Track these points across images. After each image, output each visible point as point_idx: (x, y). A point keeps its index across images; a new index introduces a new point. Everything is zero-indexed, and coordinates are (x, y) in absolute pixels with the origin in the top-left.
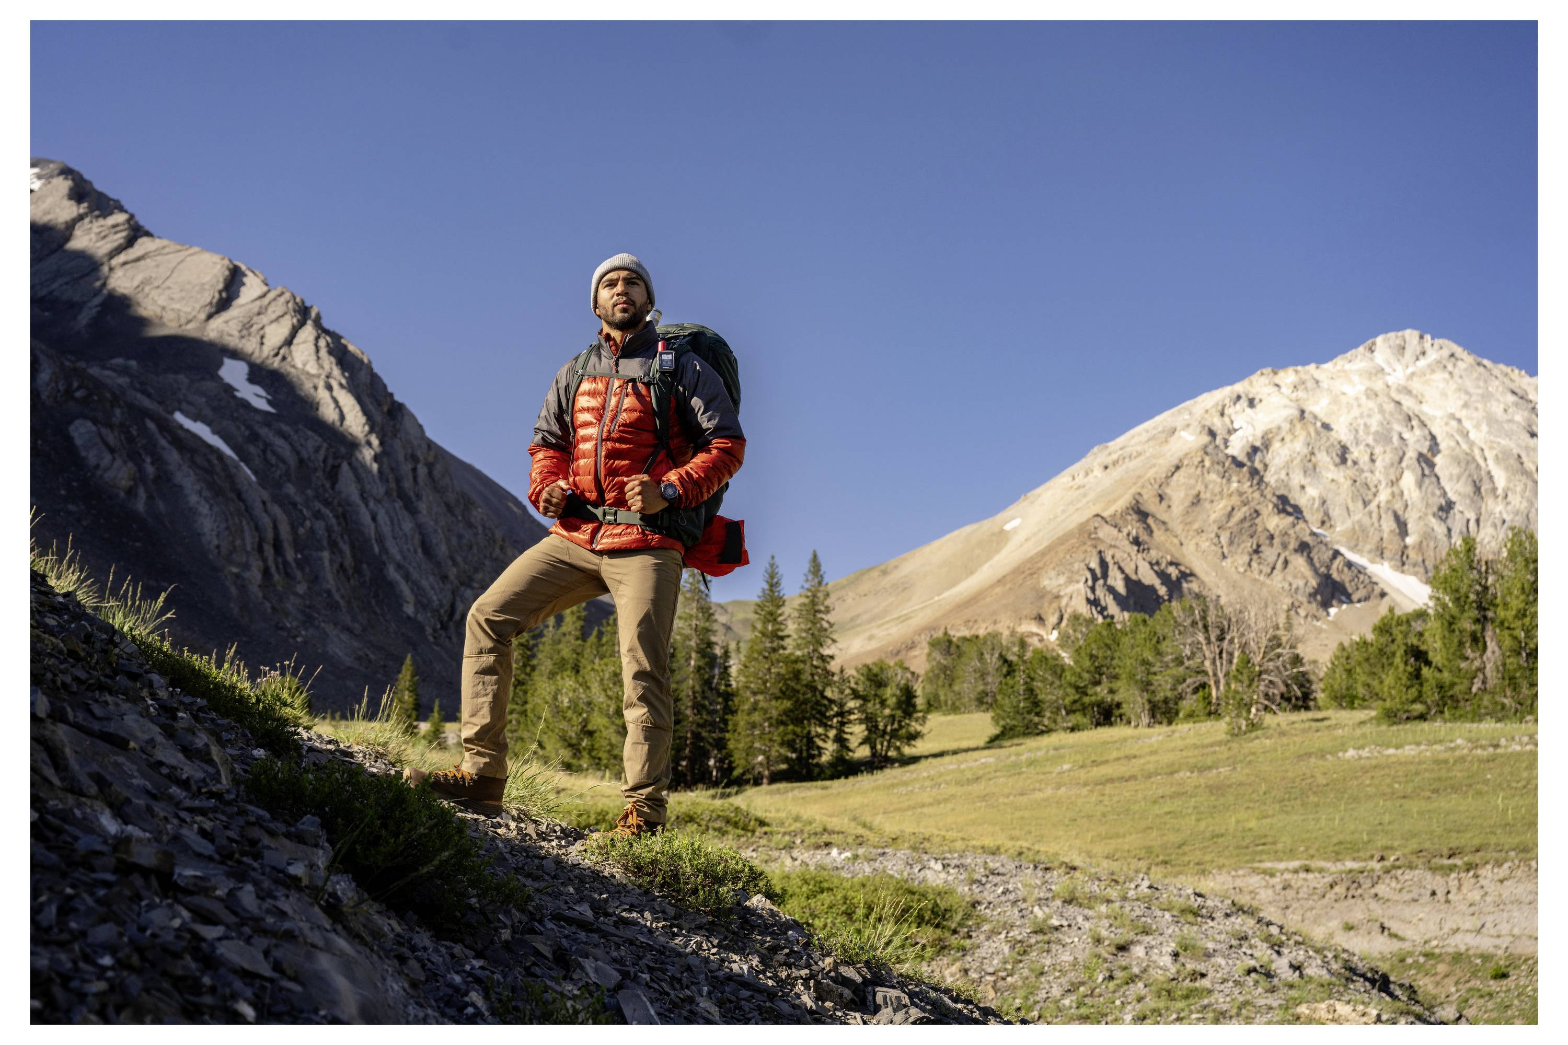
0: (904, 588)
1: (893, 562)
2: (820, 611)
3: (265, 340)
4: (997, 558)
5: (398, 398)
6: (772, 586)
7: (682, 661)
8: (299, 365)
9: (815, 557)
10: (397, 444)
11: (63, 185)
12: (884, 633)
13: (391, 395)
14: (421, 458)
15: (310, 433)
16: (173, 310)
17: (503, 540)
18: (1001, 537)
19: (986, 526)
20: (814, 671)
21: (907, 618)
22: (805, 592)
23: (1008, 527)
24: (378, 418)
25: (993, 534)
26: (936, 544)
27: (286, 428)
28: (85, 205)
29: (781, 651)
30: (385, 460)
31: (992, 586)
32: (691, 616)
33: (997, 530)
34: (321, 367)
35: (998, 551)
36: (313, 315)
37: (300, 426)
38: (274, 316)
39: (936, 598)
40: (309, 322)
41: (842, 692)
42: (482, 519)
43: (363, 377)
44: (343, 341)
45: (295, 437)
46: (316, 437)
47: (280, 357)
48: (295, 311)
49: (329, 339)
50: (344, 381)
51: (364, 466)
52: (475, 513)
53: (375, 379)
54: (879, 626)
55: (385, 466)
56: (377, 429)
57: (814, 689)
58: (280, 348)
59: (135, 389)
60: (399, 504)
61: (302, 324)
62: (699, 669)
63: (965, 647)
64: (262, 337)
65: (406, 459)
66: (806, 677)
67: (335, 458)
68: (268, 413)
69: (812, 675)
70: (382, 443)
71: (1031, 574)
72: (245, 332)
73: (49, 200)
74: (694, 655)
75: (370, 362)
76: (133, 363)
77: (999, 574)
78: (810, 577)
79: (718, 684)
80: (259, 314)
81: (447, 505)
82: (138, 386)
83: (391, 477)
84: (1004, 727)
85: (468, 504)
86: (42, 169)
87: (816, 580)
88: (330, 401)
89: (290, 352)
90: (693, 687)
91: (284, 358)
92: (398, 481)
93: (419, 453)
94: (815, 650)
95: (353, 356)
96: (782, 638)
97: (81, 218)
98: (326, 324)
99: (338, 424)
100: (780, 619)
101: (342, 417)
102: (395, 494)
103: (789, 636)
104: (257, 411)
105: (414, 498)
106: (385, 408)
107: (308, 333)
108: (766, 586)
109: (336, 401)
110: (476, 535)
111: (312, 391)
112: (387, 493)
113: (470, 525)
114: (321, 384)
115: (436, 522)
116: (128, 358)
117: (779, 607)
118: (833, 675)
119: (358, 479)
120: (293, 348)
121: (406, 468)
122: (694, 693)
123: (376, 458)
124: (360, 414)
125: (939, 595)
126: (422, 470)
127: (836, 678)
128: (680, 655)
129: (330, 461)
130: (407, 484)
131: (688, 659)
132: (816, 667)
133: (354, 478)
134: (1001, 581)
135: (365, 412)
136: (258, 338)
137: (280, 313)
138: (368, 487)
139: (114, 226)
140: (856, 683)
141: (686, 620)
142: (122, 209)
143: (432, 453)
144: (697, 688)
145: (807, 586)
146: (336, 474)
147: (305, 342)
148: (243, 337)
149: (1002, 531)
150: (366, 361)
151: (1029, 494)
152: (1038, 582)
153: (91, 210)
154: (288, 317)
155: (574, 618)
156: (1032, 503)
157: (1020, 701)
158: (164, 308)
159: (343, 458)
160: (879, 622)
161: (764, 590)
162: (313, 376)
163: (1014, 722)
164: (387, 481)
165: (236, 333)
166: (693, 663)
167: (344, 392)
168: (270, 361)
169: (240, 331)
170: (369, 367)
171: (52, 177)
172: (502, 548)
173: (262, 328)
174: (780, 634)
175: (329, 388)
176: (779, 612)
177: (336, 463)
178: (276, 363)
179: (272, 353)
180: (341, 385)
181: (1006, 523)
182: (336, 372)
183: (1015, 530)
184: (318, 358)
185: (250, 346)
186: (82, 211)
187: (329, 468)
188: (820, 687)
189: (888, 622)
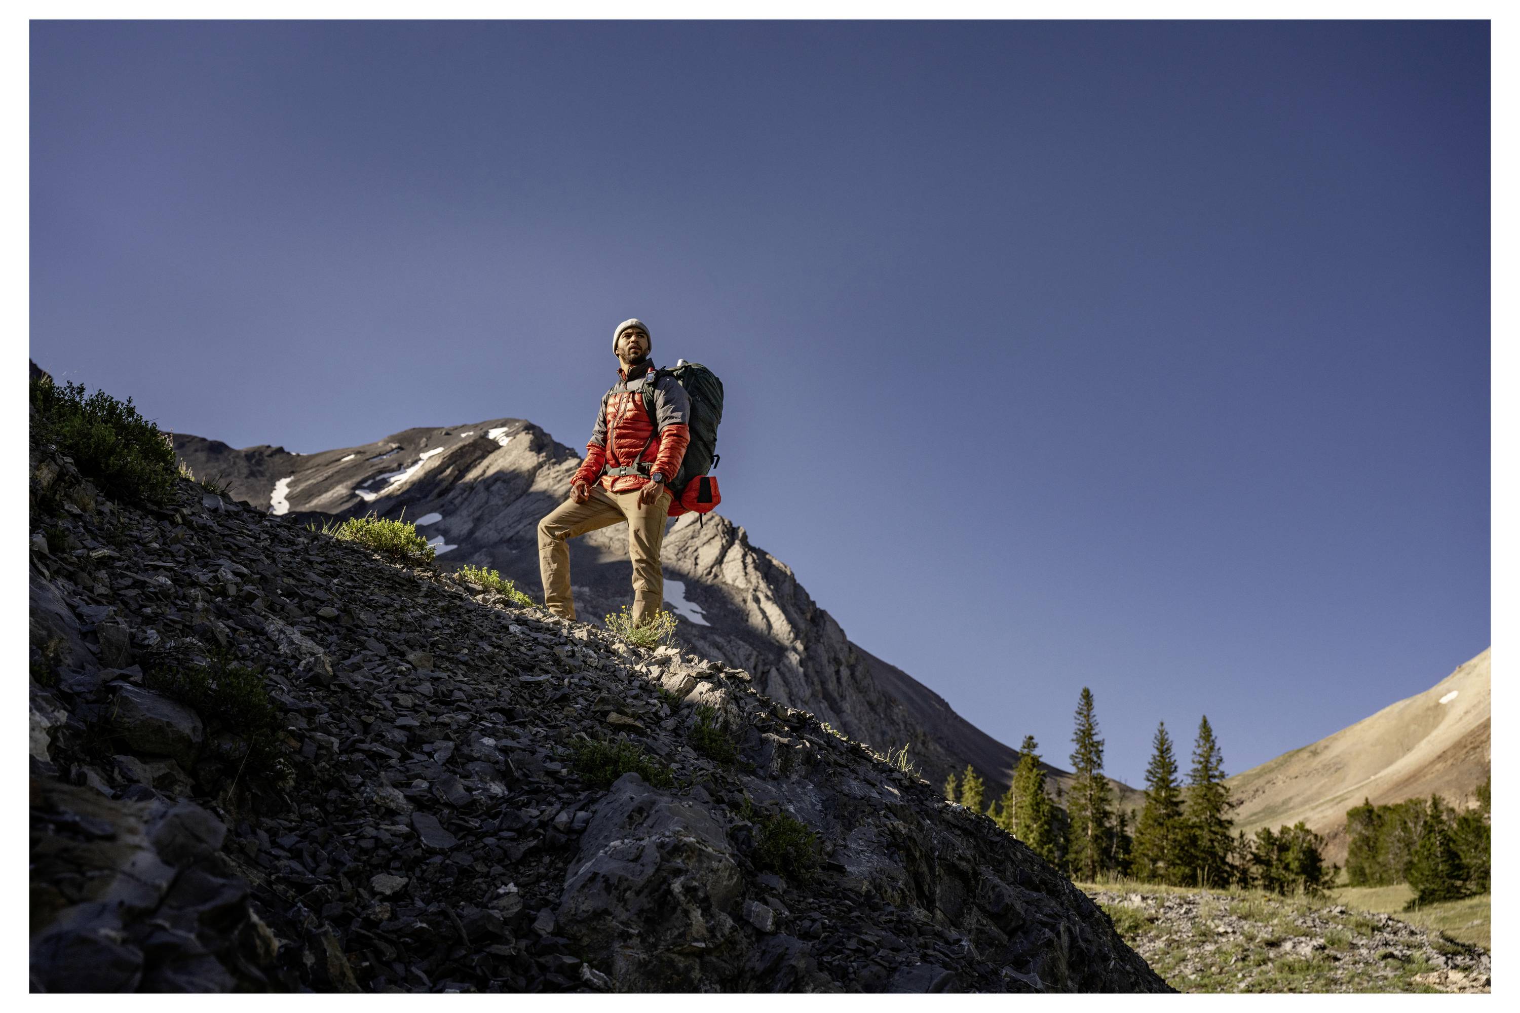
0: (1337, 768)
1: (1322, 743)
2: (1214, 777)
3: (699, 561)
4: (1434, 733)
5: (819, 605)
6: (1162, 752)
7: (1079, 831)
8: (730, 582)
9: (1205, 722)
10: (821, 649)
11: (525, 439)
12: (1320, 816)
13: (814, 603)
14: (843, 660)
15: (741, 643)
16: (618, 540)
17: (925, 735)
18: (1437, 711)
19: (1420, 701)
20: (1213, 837)
21: (1342, 799)
22: (1197, 759)
23: (1444, 700)
24: (802, 626)
25: (1428, 709)
26: (1367, 721)
27: (719, 639)
28: (544, 454)
29: (1176, 818)
30: (810, 664)
31: (1432, 763)
32: (1085, 786)
33: (1432, 704)
34: (749, 581)
35: (1435, 726)
36: (740, 535)
37: (732, 637)
38: (705, 539)
39: (1373, 778)
40: (737, 542)
41: (1243, 857)
42: (903, 716)
43: (787, 588)
44: (767, 556)
45: (728, 648)
46: (747, 647)
47: (712, 575)
48: (724, 533)
49: (754, 555)
50: (769, 594)
51: (790, 669)
52: (896, 710)
53: (798, 590)
54: (1313, 809)
55: (810, 670)
56: (802, 636)
57: (1214, 854)
58: (712, 567)
59: (587, 612)
60: (824, 705)
61: (731, 544)
62: (1096, 838)
63: (1387, 817)
64: (696, 558)
65: (829, 662)
66: (1204, 843)
67: (765, 664)
68: (703, 627)
69: (1212, 841)
70: (806, 649)
71: (1474, 748)
72: (681, 555)
73: (514, 453)
74: (1090, 824)
75: (792, 574)
76: (586, 589)
77: (1439, 749)
78: (1202, 742)
79: (1116, 852)
80: (693, 538)
81: (870, 704)
82: (590, 609)
83: (816, 680)
84: (1423, 892)
85: (890, 702)
86: (509, 428)
87: (1208, 745)
88: (758, 612)
89: (721, 570)
90: (1092, 856)
91: (716, 576)
92: (823, 683)
93: (841, 656)
94: (1212, 816)
95: (777, 569)
96: (1177, 804)
97: (540, 466)
98: (752, 542)
99: (766, 632)
100: (1172, 785)
101: (769, 625)
102: (820, 696)
103: (1183, 802)
104: (693, 625)
105: (838, 699)
106: (809, 616)
107: (736, 551)
108: (1156, 753)
109: (763, 612)
110: (898, 731)
111: (742, 604)
112: (813, 695)
113: (892, 722)
114: (750, 597)
115: (860, 721)
116: (582, 585)
117: (1170, 773)
118: (1233, 840)
119: (786, 683)
120: (723, 566)
121: (830, 670)
122: (1093, 862)
123: (801, 663)
124: (785, 622)
125: (1375, 774)
126: (845, 672)
127: (1236, 843)
128: (1077, 825)
129: (760, 668)
130: (832, 686)
131: (1085, 829)
132: (1215, 833)
133: (782, 683)
134: (1440, 757)
135: (790, 620)
136: (693, 559)
137: (709, 536)
138: (795, 690)
139: (567, 471)
140: (1257, 848)
141: (1080, 790)
142: (574, 455)
143: (853, 656)
144: (1096, 857)
145: (1199, 751)
146: (766, 680)
147: (734, 560)
148: (679, 560)
149: (1438, 705)
150: (789, 573)
151: (1464, 665)
152: (1483, 756)
153: (548, 458)
154: (718, 538)
155: (973, 794)
156: (1469, 674)
157: (1438, 864)
158: (611, 539)
159: (771, 664)
160: (1313, 805)
161: (1154, 757)
162: (742, 590)
163: (1434, 886)
164: (813, 683)
165: (673, 557)
166: (1090, 832)
167: (770, 603)
168: (704, 579)
169: (677, 554)
170: (792, 578)
171: (517, 433)
172: (924, 743)
173: (696, 550)
174: (1174, 800)
175: (757, 600)
176: (1172, 778)
177: (766, 669)
178: (710, 580)
179: (705, 572)
180: (767, 597)
181: (1441, 697)
182: (763, 585)
183: (1452, 702)
184: (746, 574)
185: (687, 565)
186: (541, 460)
187: (759, 675)
188: (1221, 854)
189: (1322, 804)
